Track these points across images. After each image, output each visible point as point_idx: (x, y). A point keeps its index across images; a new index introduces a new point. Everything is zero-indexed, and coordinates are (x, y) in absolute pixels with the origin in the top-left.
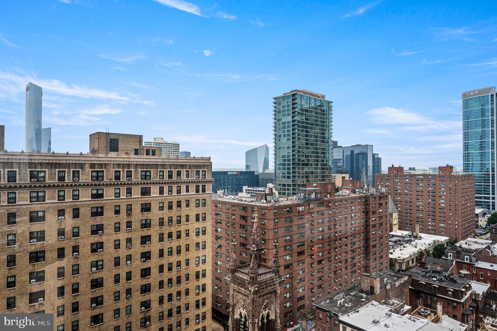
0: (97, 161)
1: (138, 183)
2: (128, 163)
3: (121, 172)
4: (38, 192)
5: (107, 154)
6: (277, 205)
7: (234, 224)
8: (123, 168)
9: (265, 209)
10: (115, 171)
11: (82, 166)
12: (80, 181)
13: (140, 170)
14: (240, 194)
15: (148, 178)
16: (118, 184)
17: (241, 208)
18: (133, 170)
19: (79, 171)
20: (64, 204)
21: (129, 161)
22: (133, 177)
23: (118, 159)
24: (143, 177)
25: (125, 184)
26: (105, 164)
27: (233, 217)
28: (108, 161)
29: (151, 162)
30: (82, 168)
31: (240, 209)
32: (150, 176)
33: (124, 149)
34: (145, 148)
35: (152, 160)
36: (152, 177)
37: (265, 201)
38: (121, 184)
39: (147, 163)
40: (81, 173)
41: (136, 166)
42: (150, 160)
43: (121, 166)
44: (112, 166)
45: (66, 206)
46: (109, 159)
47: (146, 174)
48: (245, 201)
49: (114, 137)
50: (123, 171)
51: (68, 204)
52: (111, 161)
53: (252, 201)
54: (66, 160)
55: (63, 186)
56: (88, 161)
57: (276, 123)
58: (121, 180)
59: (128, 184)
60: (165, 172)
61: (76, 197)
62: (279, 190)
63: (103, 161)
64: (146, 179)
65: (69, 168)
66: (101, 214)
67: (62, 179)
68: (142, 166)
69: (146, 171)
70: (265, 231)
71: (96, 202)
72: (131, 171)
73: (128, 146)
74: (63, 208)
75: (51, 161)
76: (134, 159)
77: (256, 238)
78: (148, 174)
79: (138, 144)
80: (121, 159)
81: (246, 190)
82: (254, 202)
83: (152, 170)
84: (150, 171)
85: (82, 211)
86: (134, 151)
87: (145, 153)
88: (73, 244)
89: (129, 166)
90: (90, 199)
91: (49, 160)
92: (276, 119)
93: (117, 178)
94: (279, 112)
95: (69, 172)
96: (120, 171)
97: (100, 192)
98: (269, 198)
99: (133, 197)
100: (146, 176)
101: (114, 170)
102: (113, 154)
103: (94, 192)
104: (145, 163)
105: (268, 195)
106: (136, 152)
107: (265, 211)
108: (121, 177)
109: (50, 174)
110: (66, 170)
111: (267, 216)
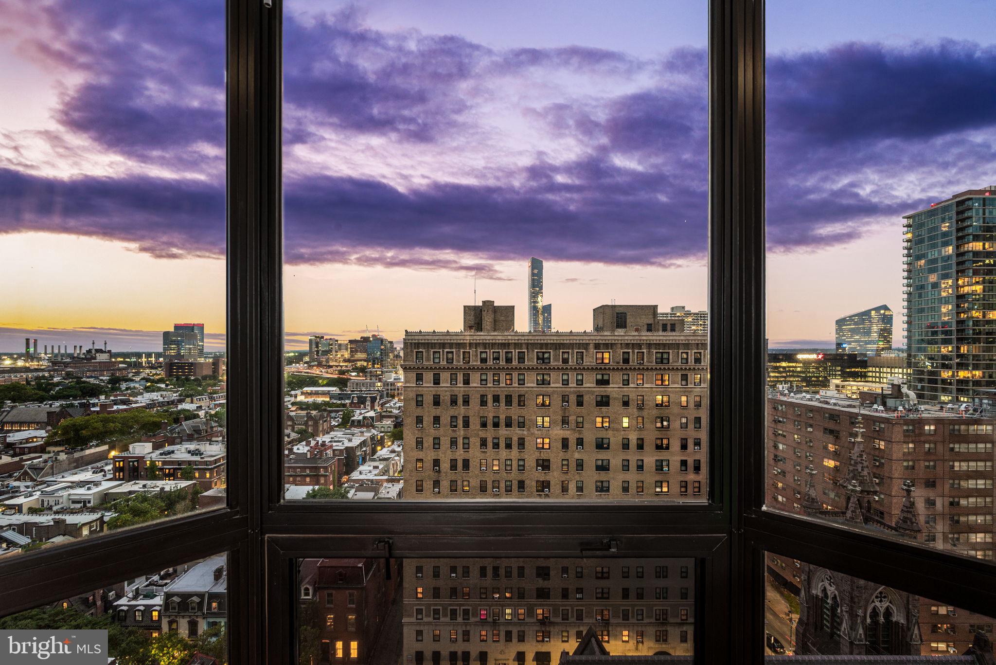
0: (602, 340)
1: (652, 369)
2: (639, 342)
3: (631, 354)
4: (543, 374)
5: (613, 331)
6: (911, 416)
7: (811, 441)
8: (633, 348)
9: (880, 422)
10: (623, 353)
11: (586, 346)
12: (584, 364)
13: (655, 351)
14: (822, 392)
15: (665, 361)
16: (626, 369)
17: (827, 415)
18: (645, 351)
19: (583, 352)
20: (568, 389)
21: (640, 340)
22: (645, 361)
23: (626, 338)
24: (659, 360)
25: (635, 368)
26: (612, 344)
27: (810, 429)
28: (615, 340)
29: (669, 340)
30: (586, 349)
31: (824, 418)
32: (668, 359)
33: (633, 324)
34: (661, 323)
35: (671, 338)
36: (671, 361)
37: (881, 408)
38: (630, 369)
39: (665, 342)
40: (585, 354)
41: (649, 346)
42: (667, 338)
43: (631, 345)
44: (619, 346)
45: (570, 392)
46: (616, 338)
47: (662, 356)
48: (835, 404)
49: (621, 310)
50: (633, 352)
51: (572, 389)
52: (618, 340)
53: (850, 406)
54: (570, 340)
55: (567, 368)
56: (592, 340)
57: (911, 264)
58: (631, 363)
59: (639, 369)
60: (689, 354)
61: (580, 383)
62: (918, 390)
63: (609, 340)
64: (662, 362)
65: (573, 349)
66: (607, 404)
67: (565, 361)
68: (658, 345)
69: (662, 353)
70: (883, 461)
71: (602, 389)
72: (643, 353)
73: (638, 320)
74: (567, 393)
75: (555, 342)
76: (647, 336)
77: (860, 470)
78: (665, 356)
79: (651, 316)
80: (631, 338)
81: (837, 386)
82: (854, 407)
83: (671, 351)
84: (669, 353)
85: (586, 398)
86: (646, 327)
87: (661, 328)
88: (577, 435)
89: (639, 346)
90: (594, 385)
91: (553, 340)
92: (911, 256)
93: (626, 361)
94: (921, 241)
95: (573, 353)
96: (629, 353)
97: (606, 377)
98: (891, 402)
99: (645, 385)
100: (662, 358)
101: (622, 351)
102: (620, 332)
103: (599, 377)
104: (661, 342)
105: (890, 398)
106: (649, 328)
107: (883, 426)
108: (631, 361)
109: (555, 356)
110: (570, 351)
111: (886, 434)
